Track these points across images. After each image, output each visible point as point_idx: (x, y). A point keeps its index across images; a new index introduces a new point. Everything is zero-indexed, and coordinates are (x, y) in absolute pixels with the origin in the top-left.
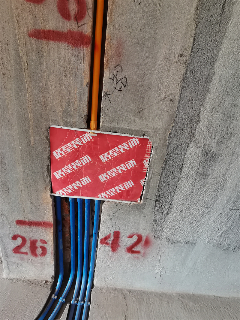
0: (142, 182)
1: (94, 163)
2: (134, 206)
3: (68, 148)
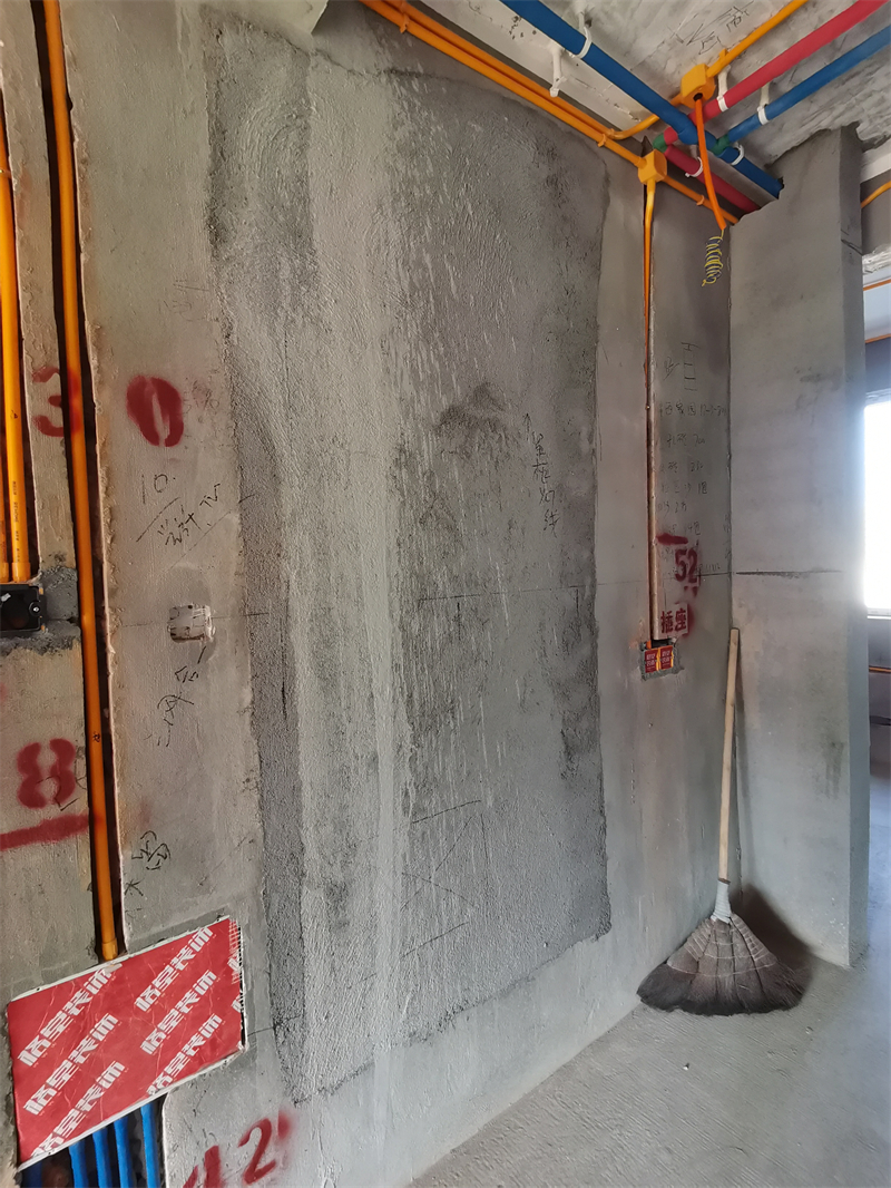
0: (236, 1005)
1: (125, 1025)
2: (233, 1065)
3: (58, 1025)
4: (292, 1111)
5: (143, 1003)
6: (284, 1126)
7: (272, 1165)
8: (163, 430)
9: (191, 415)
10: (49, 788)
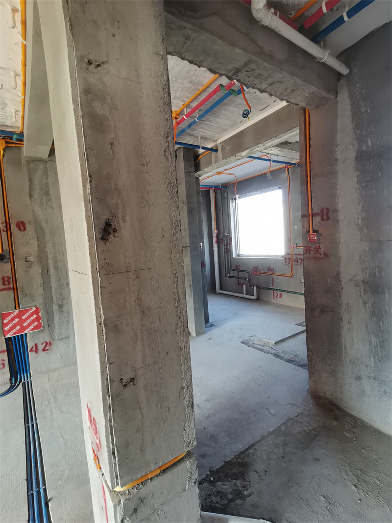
1: (20, 320)
2: (40, 331)
4: (52, 342)
5: (24, 318)
6: (50, 344)
7: (48, 350)
8: (22, 229)
9: (27, 226)
10: (7, 283)
